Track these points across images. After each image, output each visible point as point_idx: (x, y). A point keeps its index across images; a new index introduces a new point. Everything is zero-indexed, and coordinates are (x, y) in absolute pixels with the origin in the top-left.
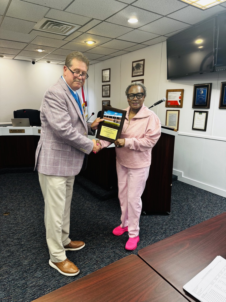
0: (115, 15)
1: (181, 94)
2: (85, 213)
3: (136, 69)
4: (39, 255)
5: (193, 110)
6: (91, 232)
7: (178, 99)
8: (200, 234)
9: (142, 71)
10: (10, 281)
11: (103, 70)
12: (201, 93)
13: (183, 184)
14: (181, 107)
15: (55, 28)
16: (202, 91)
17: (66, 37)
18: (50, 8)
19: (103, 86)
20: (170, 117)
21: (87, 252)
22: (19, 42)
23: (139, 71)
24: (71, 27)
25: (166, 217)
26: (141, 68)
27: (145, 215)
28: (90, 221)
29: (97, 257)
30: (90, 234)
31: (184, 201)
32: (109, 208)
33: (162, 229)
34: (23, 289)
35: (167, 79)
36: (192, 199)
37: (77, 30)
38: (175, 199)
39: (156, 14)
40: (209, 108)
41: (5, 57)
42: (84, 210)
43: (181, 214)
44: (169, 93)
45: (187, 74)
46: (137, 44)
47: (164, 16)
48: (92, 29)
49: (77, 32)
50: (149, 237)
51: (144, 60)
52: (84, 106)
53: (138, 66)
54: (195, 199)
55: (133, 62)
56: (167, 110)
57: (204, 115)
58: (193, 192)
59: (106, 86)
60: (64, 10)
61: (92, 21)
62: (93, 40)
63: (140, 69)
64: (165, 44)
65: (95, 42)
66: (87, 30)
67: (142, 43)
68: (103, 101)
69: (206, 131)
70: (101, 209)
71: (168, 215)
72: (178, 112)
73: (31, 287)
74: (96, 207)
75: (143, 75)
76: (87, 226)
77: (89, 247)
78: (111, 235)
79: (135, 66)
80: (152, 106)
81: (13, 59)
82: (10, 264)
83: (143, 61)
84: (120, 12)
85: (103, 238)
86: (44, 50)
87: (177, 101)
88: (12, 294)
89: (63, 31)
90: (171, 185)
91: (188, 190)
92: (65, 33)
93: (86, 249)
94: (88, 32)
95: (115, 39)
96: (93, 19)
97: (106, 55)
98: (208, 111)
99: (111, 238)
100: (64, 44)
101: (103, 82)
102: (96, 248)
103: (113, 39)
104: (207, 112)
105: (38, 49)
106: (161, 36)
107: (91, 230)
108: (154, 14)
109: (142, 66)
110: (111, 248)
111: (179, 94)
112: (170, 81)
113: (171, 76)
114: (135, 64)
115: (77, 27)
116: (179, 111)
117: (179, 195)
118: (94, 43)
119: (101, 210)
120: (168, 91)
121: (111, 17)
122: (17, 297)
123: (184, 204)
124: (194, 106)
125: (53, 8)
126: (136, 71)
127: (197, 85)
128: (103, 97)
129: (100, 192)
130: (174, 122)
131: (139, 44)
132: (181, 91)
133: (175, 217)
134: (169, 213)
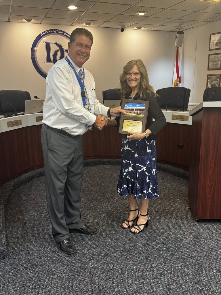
11: (211, 35)
41: (91, 25)
52: (178, 83)
59: (216, 56)
68: (208, 75)
81: (99, 27)
105: (139, 12)
128: (209, 69)
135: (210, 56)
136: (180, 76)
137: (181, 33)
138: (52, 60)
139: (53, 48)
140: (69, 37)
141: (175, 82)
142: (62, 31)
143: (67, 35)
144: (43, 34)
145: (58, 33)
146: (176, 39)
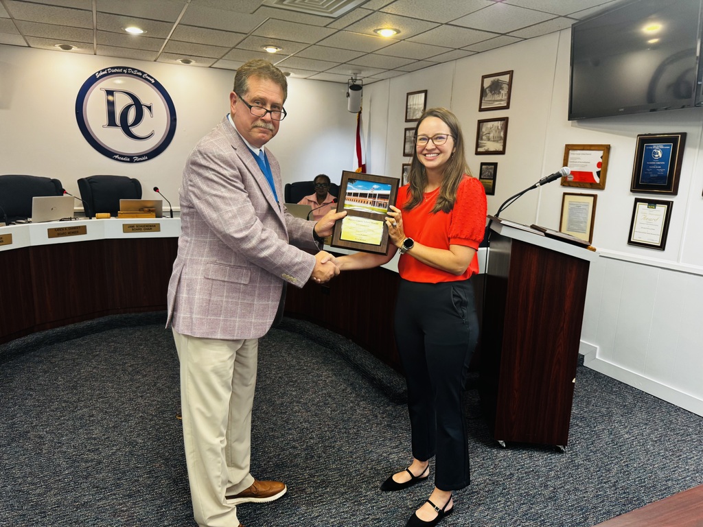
1: (601, 157)
2: (358, 431)
3: (491, 92)
4: (255, 521)
5: (633, 197)
6: (373, 477)
9: (505, 97)
11: (408, 94)
12: (657, 156)
13: (597, 375)
14: (601, 186)
15: (310, 1)
16: (659, 151)
17: (332, 20)
20: (571, 209)
22: (227, 31)
23: (497, 97)
25: (555, 458)
26: (504, 92)
27: (502, 448)
28: (371, 452)
30: (370, 483)
31: (600, 419)
33: (546, 486)
35: (569, 120)
36: (622, 416)
37: (359, 6)
40: (675, 193)
41: (193, 63)
42: (355, 422)
43: (595, 452)
44: (571, 152)
45: (622, 110)
46: (498, 35)
48: (394, 3)
49: (360, 9)
50: (513, 504)
51: (511, 73)
53: (496, 87)
54: (630, 418)
55: (484, 77)
56: (565, 194)
57: (662, 209)
58: (624, 398)
62: (394, 27)
63: (500, 93)
64: (567, 36)
65: (398, 32)
66: (383, 6)
67: (510, 34)
68: (404, 165)
69: (664, 250)
70: (395, 423)
71: (561, 452)
72: (592, 198)
74: (383, 418)
75: (507, 107)
76: (363, 462)
77: (369, 514)
78: (420, 490)
79: (490, 87)
80: (534, 187)
81: (210, 67)
83: (508, 76)
86: (280, 48)
87: (590, 174)
89: (327, 8)
90: (574, 381)
91: (611, 392)
92: (331, 12)
93: (362, 520)
94: (385, 10)
95: (446, 24)
97: (419, 60)
98: (672, 202)
99: (420, 499)
100: (327, 36)
101: (407, 121)
103: (442, 24)
104: (669, 205)
105: (267, 46)
106: (560, 16)
107: (374, 473)
109: (505, 87)
111: (597, 156)
112: (577, 124)
113: (580, 112)
114: (488, 82)
116: (595, 197)
117: (588, 403)
118: (395, 33)
119: (394, 427)
120: (569, 148)
123: (600, 427)
124: (637, 186)
126: (489, 97)
127: (645, 135)
128: (405, 155)
129: (392, 382)
130: (582, 222)
131: (502, 34)
132: (603, 148)
133: (578, 461)
134: (564, 448)
135: (407, 132)
136: (363, 164)
137: (356, 87)
138: (118, 121)
139: (121, 102)
140: (153, 82)
142: (139, 71)
143: (149, 78)
144: (101, 74)
145: (131, 74)
146: (349, 99)
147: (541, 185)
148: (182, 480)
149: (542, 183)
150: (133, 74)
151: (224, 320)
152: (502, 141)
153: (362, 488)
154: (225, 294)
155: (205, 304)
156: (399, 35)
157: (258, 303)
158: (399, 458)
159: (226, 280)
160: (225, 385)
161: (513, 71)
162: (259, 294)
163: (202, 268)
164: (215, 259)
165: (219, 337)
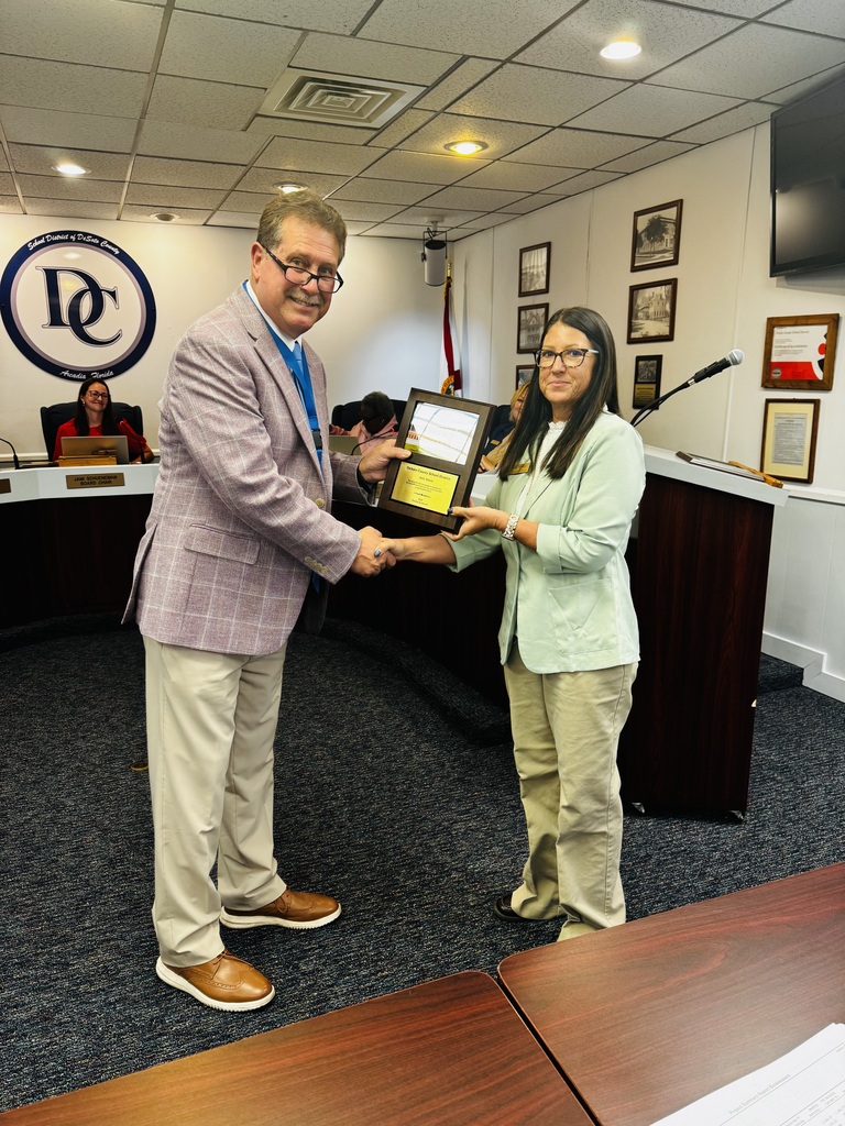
0: (546, 36)
1: (826, 336)
2: (410, 787)
3: (649, 238)
6: (421, 858)
7: (813, 356)
8: (786, 918)
9: (670, 246)
10: (110, 1004)
11: (522, 251)
13: (823, 701)
14: (826, 385)
15: (331, 102)
17: (374, 133)
18: (306, 32)
19: (521, 309)
20: (778, 427)
21: (393, 932)
22: (214, 163)
23: (658, 246)
24: (388, 94)
25: (726, 830)
26: (669, 237)
27: (639, 815)
28: (424, 819)
29: (426, 957)
30: (414, 866)
31: (815, 771)
32: (503, 774)
33: (703, 875)
34: (150, 1039)
35: (771, 276)
37: (411, 106)
38: (779, 762)
39: (716, 17)
41: (176, 219)
42: (408, 774)
43: (795, 822)
44: (776, 330)
46: (652, 141)
47: (749, 21)
48: (465, 97)
49: (413, 111)
50: (642, 902)
51: (679, 204)
52: (452, 387)
53: (656, 229)
55: (637, 214)
56: (768, 401)
59: (534, 311)
60: (354, 34)
61: (463, 66)
62: (476, 139)
63: (663, 238)
64: (764, 135)
65: (485, 146)
66: (448, 103)
67: (672, 138)
68: (518, 368)
70: (471, 775)
71: (739, 822)
72: (811, 406)
73: (178, 1033)
74: (454, 768)
75: (675, 262)
76: (408, 835)
77: (405, 915)
79: (647, 230)
80: (686, 385)
81: (205, 225)
82: (123, 944)
83: (675, 209)
84: (564, 22)
85: (462, 889)
87: (809, 364)
88: (108, 1051)
89: (360, 113)
90: (754, 705)
92: (369, 120)
93: (391, 924)
94: (452, 109)
95: (561, 127)
96: (465, 58)
97: (534, 194)
99: (491, 892)
100: (373, 160)
101: (522, 294)
102: (429, 922)
103: (554, 128)
105: (282, 184)
106: (749, 101)
107: (423, 852)
108: (705, 15)
109: (671, 228)
110: (486, 931)
111: (818, 333)
112: (784, 283)
113: (788, 265)
114: (643, 222)
115: (411, 93)
116: (816, 403)
117: (799, 745)
118: (480, 148)
119: (469, 781)
120: (773, 323)
121: (535, 44)
122: (125, 1063)
123: (813, 783)
125: (316, 31)
126: (646, 247)
128: (520, 351)
129: (473, 713)
130: (795, 448)
131: (659, 139)
132: (828, 320)
133: (765, 835)
134: (744, 815)
135: (523, 313)
136: (456, 368)
137: (434, 245)
138: (65, 318)
139: (69, 286)
140: (117, 252)
141: (445, 384)
142: (94, 237)
143: (110, 247)
144: (36, 244)
145: (82, 241)
146: (426, 263)
147: (697, 381)
148: (123, 861)
149: (699, 378)
150: (85, 242)
151: (212, 621)
152: (668, 319)
153: (399, 874)
154: (215, 578)
155: (182, 591)
156: (487, 151)
157: (268, 599)
158: (469, 828)
159: (219, 555)
160: (222, 719)
161: (682, 200)
162: (272, 584)
163: (181, 532)
164: (203, 519)
165: (201, 647)
